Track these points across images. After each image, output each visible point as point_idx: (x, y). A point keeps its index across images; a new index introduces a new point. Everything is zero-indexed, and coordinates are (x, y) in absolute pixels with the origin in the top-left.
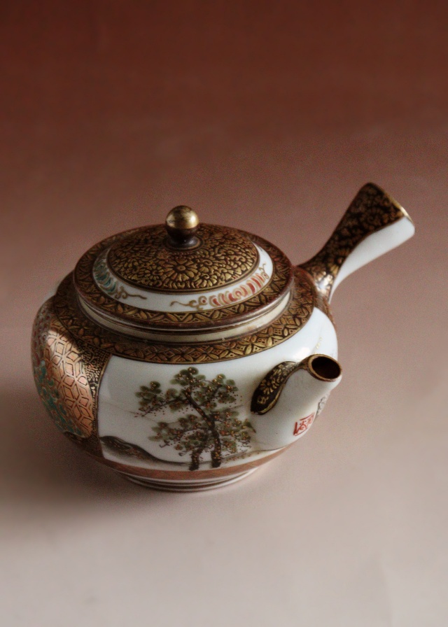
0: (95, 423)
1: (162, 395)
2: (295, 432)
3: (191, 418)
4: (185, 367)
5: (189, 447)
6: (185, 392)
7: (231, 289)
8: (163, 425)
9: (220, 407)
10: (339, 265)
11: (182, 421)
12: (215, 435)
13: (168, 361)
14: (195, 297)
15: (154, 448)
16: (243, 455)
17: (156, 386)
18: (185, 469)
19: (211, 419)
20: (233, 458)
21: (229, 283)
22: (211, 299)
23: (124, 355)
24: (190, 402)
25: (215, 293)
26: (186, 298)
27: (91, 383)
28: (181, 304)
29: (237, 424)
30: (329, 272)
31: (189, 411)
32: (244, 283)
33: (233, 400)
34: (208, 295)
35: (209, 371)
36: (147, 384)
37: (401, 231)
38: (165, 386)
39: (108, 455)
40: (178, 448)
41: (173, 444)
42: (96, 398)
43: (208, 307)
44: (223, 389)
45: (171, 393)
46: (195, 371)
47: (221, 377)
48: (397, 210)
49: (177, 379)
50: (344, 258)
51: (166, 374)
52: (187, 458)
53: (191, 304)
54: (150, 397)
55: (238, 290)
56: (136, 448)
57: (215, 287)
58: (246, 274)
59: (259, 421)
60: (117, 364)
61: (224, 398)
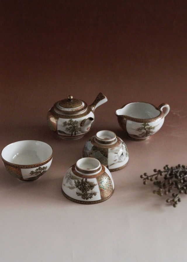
0: (57, 128)
1: (67, 123)
2: (87, 129)
3: (71, 127)
4: (70, 119)
5: (71, 131)
6: (71, 123)
7: (78, 108)
8: (67, 128)
9: (76, 125)
10: (95, 105)
11: (70, 127)
12: (75, 130)
13: (68, 118)
14: (72, 109)
15: (66, 132)
16: (79, 133)
17: (66, 122)
18: (71, 135)
19: (74, 127)
20: (78, 134)
21: (77, 107)
22: (74, 109)
23: (61, 117)
24: (71, 124)
25: (75, 108)
26: (71, 109)
27: (56, 122)
28: (70, 110)
29: (78, 128)
30: (94, 106)
31: (71, 126)
32: (80, 107)
33: (78, 124)
34: (74, 108)
35: (74, 120)
36: (65, 122)
37: (105, 100)
38: (67, 122)
39: (59, 134)
40: (69, 132)
41: (69, 131)
42: (57, 124)
43: (74, 110)
44: (76, 122)
45: (68, 123)
46: (72, 120)
47: (76, 121)
48: (104, 97)
49: (69, 121)
50: (96, 104)
51: (67, 120)
52: (71, 133)
53: (71, 110)
54: (65, 124)
55: (79, 108)
56: (63, 132)
57: (75, 107)
58: (80, 106)
59: (82, 128)
60: (60, 119)
61: (76, 124)
